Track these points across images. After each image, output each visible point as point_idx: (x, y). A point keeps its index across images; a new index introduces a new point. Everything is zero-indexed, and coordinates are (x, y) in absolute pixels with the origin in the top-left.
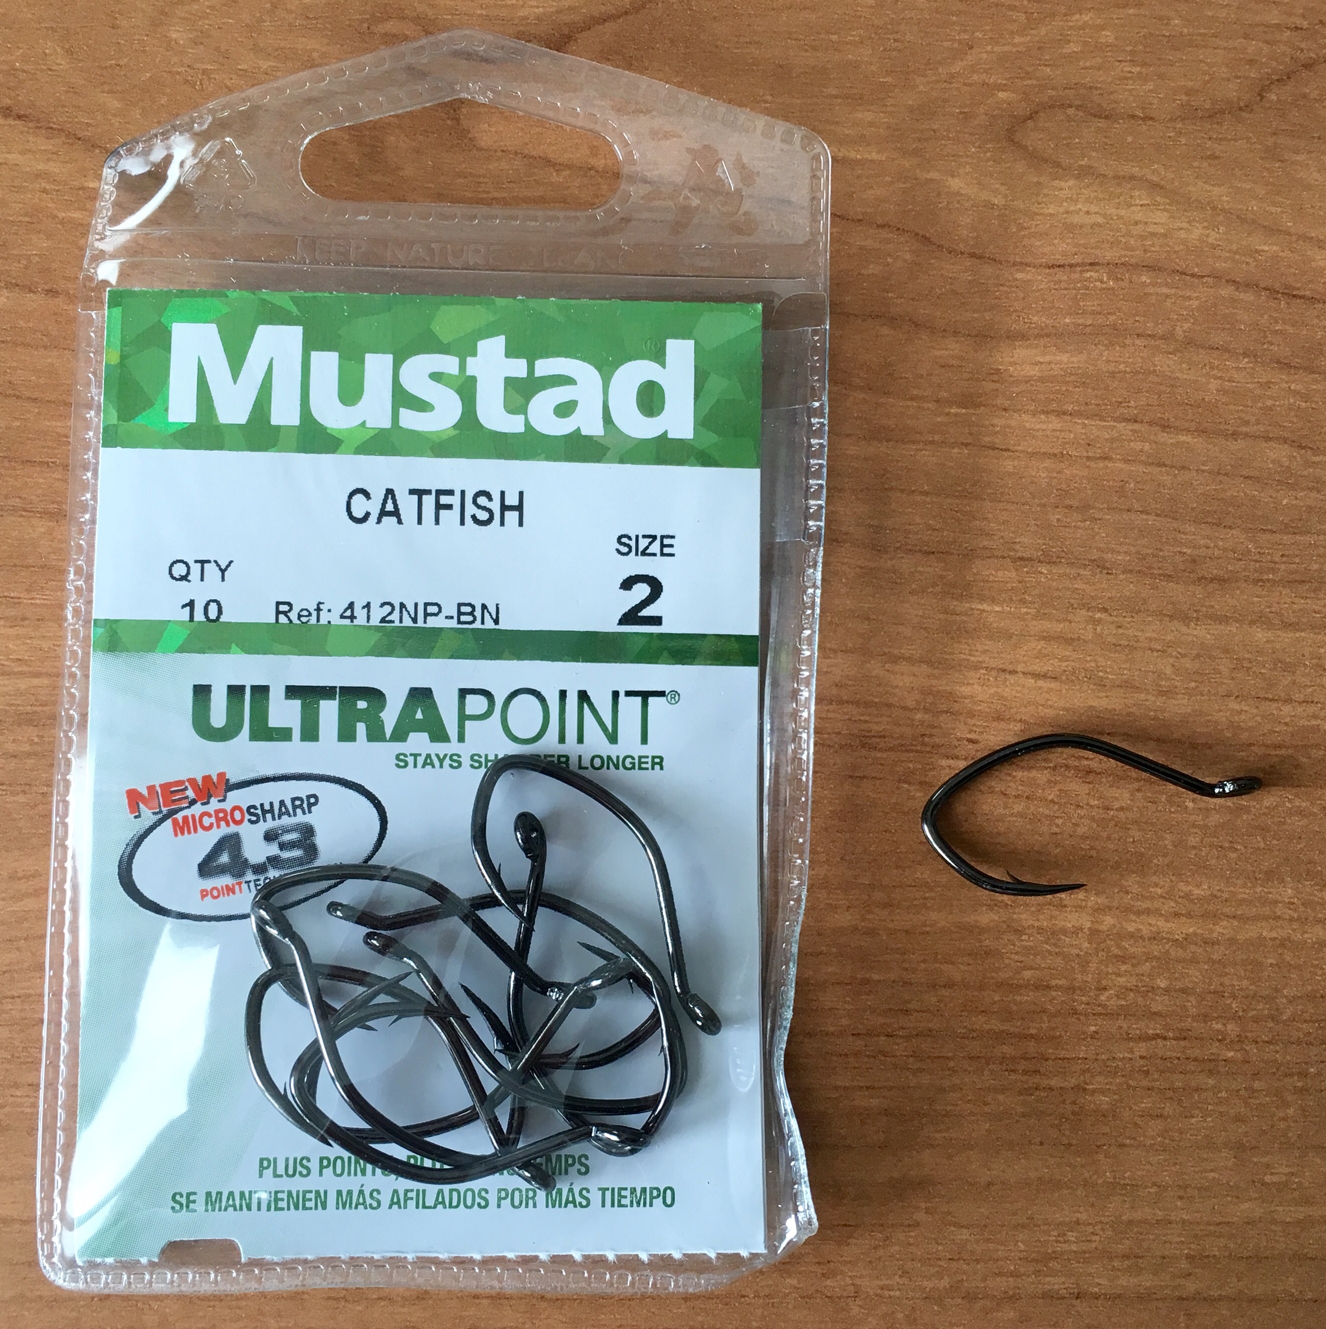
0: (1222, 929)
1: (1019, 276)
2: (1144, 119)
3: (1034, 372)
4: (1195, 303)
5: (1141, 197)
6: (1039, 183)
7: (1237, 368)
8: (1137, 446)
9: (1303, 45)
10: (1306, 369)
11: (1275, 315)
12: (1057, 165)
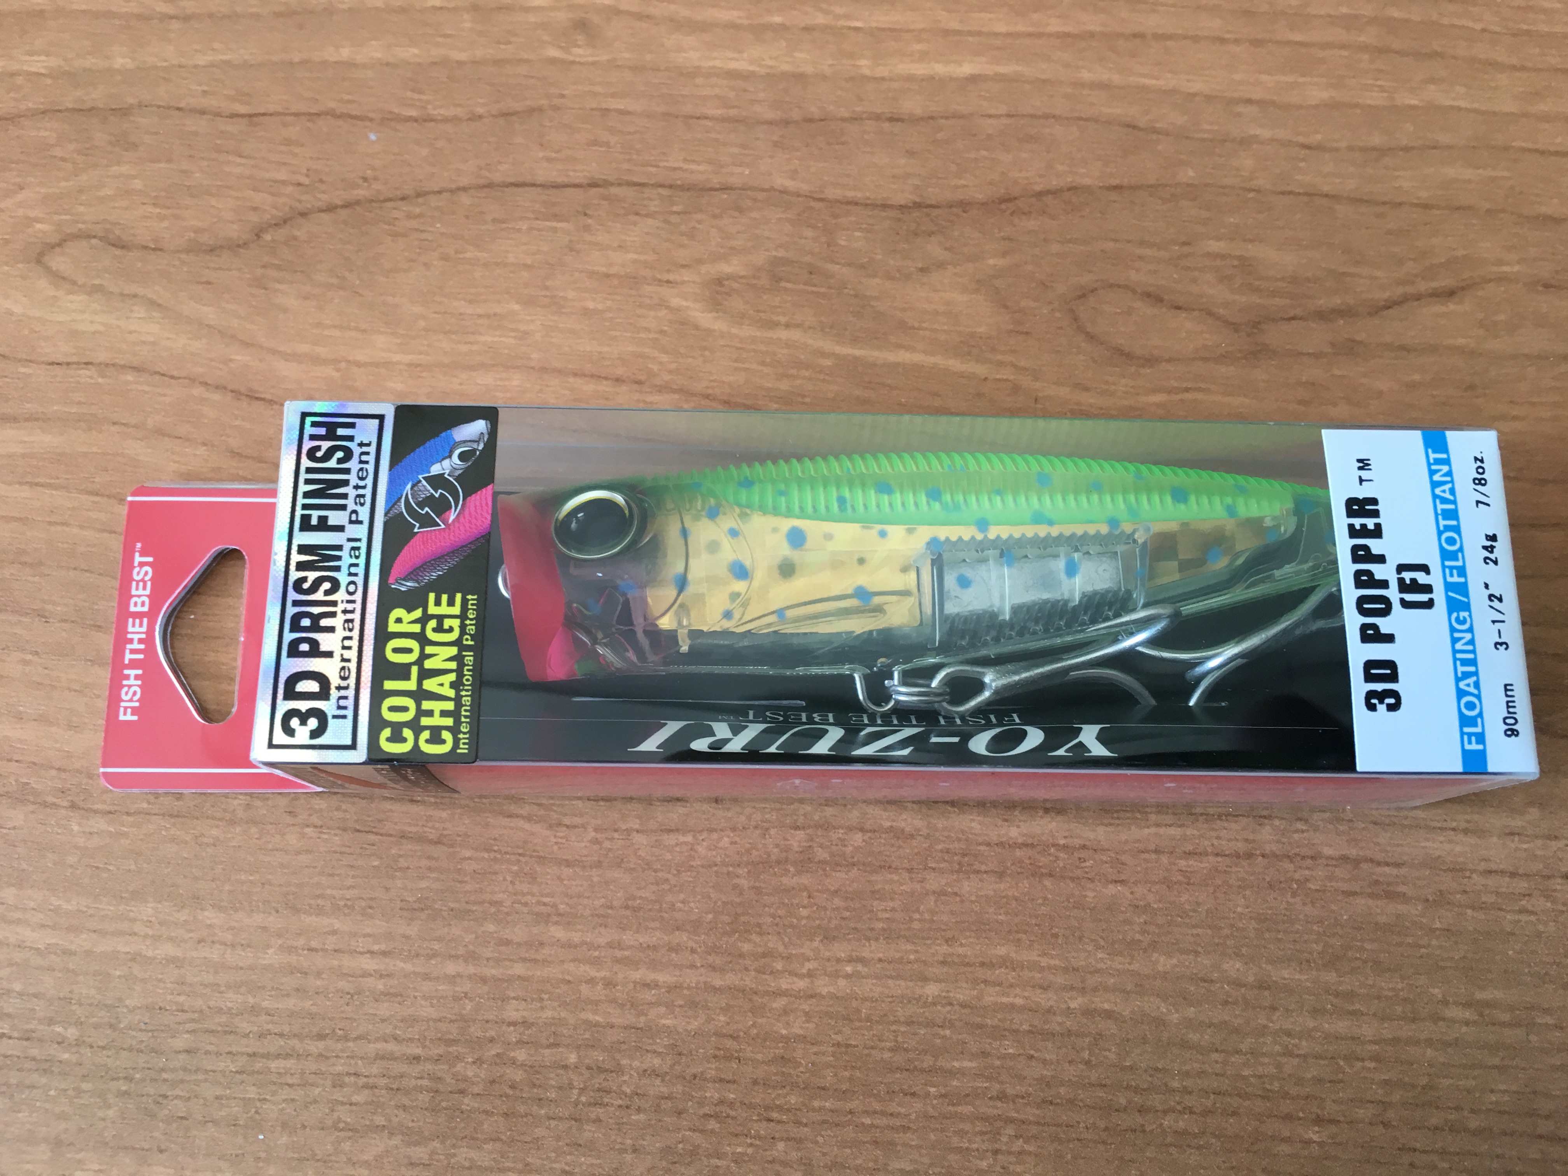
0: (82, 942)
1: (22, 370)
2: (154, 249)
3: (18, 449)
4: (168, 400)
5: (140, 311)
6: (55, 297)
7: (195, 455)
8: (94, 515)
9: (304, 197)
10: (253, 458)
11: (236, 412)
12: (74, 283)
